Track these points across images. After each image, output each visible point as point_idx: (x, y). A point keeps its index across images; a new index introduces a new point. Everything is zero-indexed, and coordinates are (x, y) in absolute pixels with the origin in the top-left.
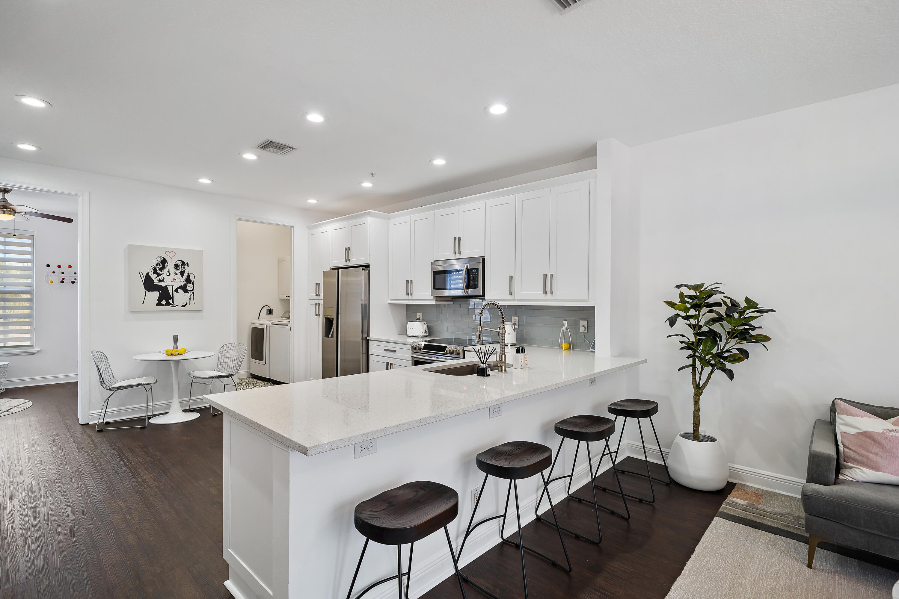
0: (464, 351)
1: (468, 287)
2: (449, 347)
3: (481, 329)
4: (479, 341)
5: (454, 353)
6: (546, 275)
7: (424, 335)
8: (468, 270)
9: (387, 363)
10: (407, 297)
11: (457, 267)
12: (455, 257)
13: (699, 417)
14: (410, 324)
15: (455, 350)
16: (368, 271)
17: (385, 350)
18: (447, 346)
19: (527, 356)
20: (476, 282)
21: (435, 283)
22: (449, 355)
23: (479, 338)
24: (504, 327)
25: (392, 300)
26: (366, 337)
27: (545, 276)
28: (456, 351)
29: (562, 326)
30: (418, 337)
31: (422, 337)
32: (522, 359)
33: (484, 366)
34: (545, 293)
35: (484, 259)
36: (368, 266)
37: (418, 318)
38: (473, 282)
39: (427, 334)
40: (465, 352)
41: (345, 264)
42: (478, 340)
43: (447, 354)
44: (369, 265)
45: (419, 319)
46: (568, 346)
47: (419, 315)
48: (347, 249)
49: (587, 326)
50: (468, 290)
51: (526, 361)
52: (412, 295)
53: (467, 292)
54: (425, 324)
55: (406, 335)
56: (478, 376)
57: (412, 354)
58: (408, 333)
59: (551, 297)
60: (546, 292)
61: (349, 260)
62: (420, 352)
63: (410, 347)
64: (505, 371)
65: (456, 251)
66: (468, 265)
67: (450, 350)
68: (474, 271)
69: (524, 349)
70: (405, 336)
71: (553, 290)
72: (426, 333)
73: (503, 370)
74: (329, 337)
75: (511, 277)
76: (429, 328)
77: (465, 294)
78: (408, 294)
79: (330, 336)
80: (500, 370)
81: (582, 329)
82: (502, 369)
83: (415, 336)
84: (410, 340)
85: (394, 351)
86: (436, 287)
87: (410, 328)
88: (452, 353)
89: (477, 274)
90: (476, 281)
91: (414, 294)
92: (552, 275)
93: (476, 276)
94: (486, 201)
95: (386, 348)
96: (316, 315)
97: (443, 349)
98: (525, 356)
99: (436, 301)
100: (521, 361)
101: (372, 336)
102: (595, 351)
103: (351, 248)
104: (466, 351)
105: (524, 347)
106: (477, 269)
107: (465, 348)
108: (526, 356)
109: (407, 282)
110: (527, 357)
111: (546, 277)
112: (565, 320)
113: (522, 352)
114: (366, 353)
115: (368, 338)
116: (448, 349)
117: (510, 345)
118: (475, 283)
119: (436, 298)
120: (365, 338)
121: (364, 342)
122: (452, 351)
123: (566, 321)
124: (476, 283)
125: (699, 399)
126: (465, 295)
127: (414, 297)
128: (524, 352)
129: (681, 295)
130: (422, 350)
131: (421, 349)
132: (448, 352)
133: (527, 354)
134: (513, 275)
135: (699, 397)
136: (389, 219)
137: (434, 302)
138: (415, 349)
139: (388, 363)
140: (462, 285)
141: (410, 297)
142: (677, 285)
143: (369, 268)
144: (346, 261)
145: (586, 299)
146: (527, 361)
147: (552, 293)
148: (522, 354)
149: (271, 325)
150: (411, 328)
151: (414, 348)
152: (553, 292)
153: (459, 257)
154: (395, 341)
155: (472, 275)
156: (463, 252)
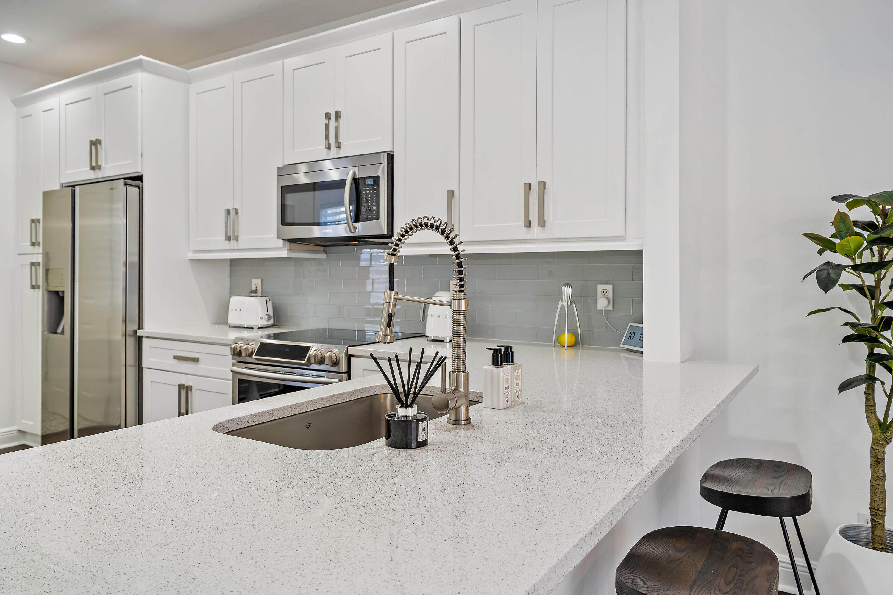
0: (349, 357)
1: (357, 219)
2: (315, 348)
3: (395, 299)
4: (387, 335)
5: (327, 361)
6: (530, 184)
7: (265, 323)
8: (356, 181)
9: (179, 385)
10: (226, 245)
11: (334, 176)
12: (328, 155)
13: (885, 494)
14: (235, 301)
15: (328, 354)
16: (139, 188)
17: (175, 357)
18: (311, 347)
19: (520, 371)
20: (374, 202)
21: (284, 211)
22: (314, 366)
23: (389, 325)
24: (462, 291)
25: (196, 252)
26: (135, 332)
27: (528, 186)
28: (330, 357)
29: (560, 296)
30: (252, 328)
31: (259, 328)
32: (507, 381)
33: (411, 412)
34: (528, 225)
35: (391, 157)
36: (139, 178)
37: (254, 289)
38: (367, 205)
39: (271, 322)
40: (352, 358)
41: (92, 175)
42: (386, 330)
43: (311, 364)
44: (142, 175)
45: (256, 291)
46: (573, 340)
47: (256, 283)
48: (95, 144)
49: (613, 296)
50: (356, 224)
51: (518, 384)
52: (237, 239)
53: (355, 228)
54: (266, 300)
56: (390, 450)
57: (233, 366)
58: (233, 320)
59: (541, 233)
60: (530, 222)
61: (99, 167)
62: (250, 360)
63: (228, 351)
64: (468, 420)
65: (330, 143)
66: (356, 169)
67: (315, 356)
68: (369, 182)
69: (512, 354)
70: (222, 327)
71: (545, 218)
72: (269, 319)
73: (463, 419)
74: (56, 333)
75: (451, 193)
76: (275, 309)
77: (351, 232)
78: (229, 239)
79: (59, 331)
80: (453, 417)
81: (602, 304)
82: (458, 413)
83: (246, 326)
84: (233, 335)
85: (196, 360)
86: (288, 220)
87: (234, 310)
88: (321, 361)
89: (375, 189)
90: (374, 204)
91: (241, 237)
92: (543, 185)
93: (374, 193)
94: (393, 32)
95: (179, 354)
96: (33, 287)
97: (302, 352)
98: (516, 372)
99: (290, 250)
100: (505, 386)
101: (148, 328)
102: (643, 350)
103: (103, 142)
104: (353, 356)
105: (511, 347)
106: (376, 179)
107: (352, 350)
108: (518, 373)
109: (228, 212)
110: (520, 373)
111: (530, 189)
112: (568, 285)
113: (507, 361)
114: (135, 365)
115: (140, 333)
116: (312, 352)
117: (448, 341)
118: (371, 208)
119: (287, 244)
120: (132, 333)
121: (131, 342)
122: (321, 358)
123: (570, 285)
124: (374, 208)
125: (884, 452)
126: (351, 235)
127: (242, 244)
128: (512, 362)
129: (841, 218)
130: (253, 357)
131: (252, 353)
132: (312, 361)
133: (520, 367)
134: (455, 188)
135: (884, 447)
136: (188, 81)
137: (284, 254)
138: (239, 354)
139: (181, 387)
140: (345, 216)
141: (233, 244)
142: (833, 197)
143: (142, 182)
144: (93, 168)
145: (621, 233)
146: (520, 386)
147: (543, 224)
148: (507, 368)
150: (236, 310)
151: (237, 353)
152: (544, 221)
153: (337, 155)
154: (202, 338)
155: (364, 190)
156: (345, 143)
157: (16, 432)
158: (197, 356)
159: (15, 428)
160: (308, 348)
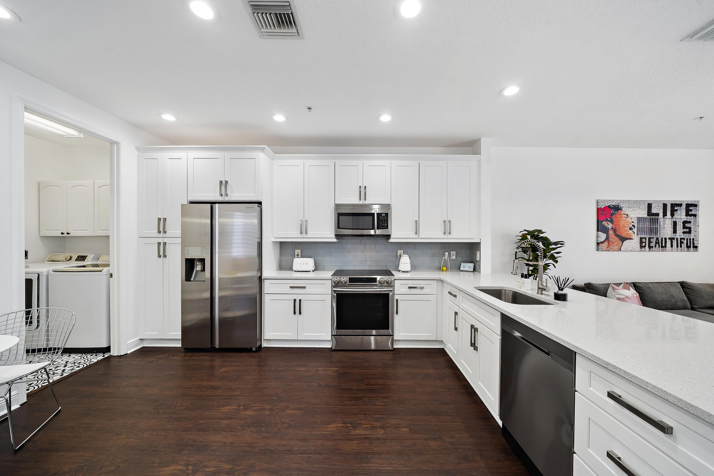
8: (377, 213)
10: (300, 236)
12: (359, 202)
14: (296, 260)
15: (388, 280)
16: (260, 207)
17: (291, 287)
20: (386, 224)
21: (339, 224)
25: (276, 238)
31: (312, 271)
37: (297, 254)
38: (382, 223)
41: (220, 199)
44: (261, 202)
46: (446, 269)
47: (298, 251)
48: (225, 182)
49: (456, 255)
52: (306, 233)
53: (377, 231)
55: (293, 270)
58: (294, 268)
59: (449, 236)
60: (445, 233)
61: (226, 195)
62: (344, 285)
65: (361, 198)
66: (377, 209)
67: (380, 281)
68: (383, 215)
70: (292, 272)
72: (315, 267)
74: (191, 281)
75: (416, 221)
78: (301, 233)
79: (192, 279)
85: (304, 287)
86: (342, 227)
87: (297, 264)
91: (309, 233)
92: (450, 221)
93: (385, 219)
94: (391, 161)
95: (292, 285)
96: (160, 256)
97: (373, 280)
99: (337, 239)
101: (265, 275)
103: (230, 183)
104: (395, 280)
106: (387, 214)
109: (301, 221)
111: (446, 222)
112: (447, 252)
114: (260, 293)
116: (378, 279)
118: (384, 225)
119: (337, 236)
120: (256, 277)
121: (258, 281)
124: (386, 225)
126: (375, 234)
127: (308, 235)
131: (346, 282)
132: (378, 283)
134: (418, 220)
136: (273, 159)
137: (335, 240)
138: (339, 283)
139: (295, 300)
141: (304, 235)
143: (262, 205)
144: (222, 195)
149: (52, 272)
151: (337, 283)
152: (450, 233)
153: (364, 203)
154: (310, 277)
155: (381, 218)
156: (368, 199)
157: (138, 340)
158: (305, 286)
159: (138, 338)
160: (376, 278)
